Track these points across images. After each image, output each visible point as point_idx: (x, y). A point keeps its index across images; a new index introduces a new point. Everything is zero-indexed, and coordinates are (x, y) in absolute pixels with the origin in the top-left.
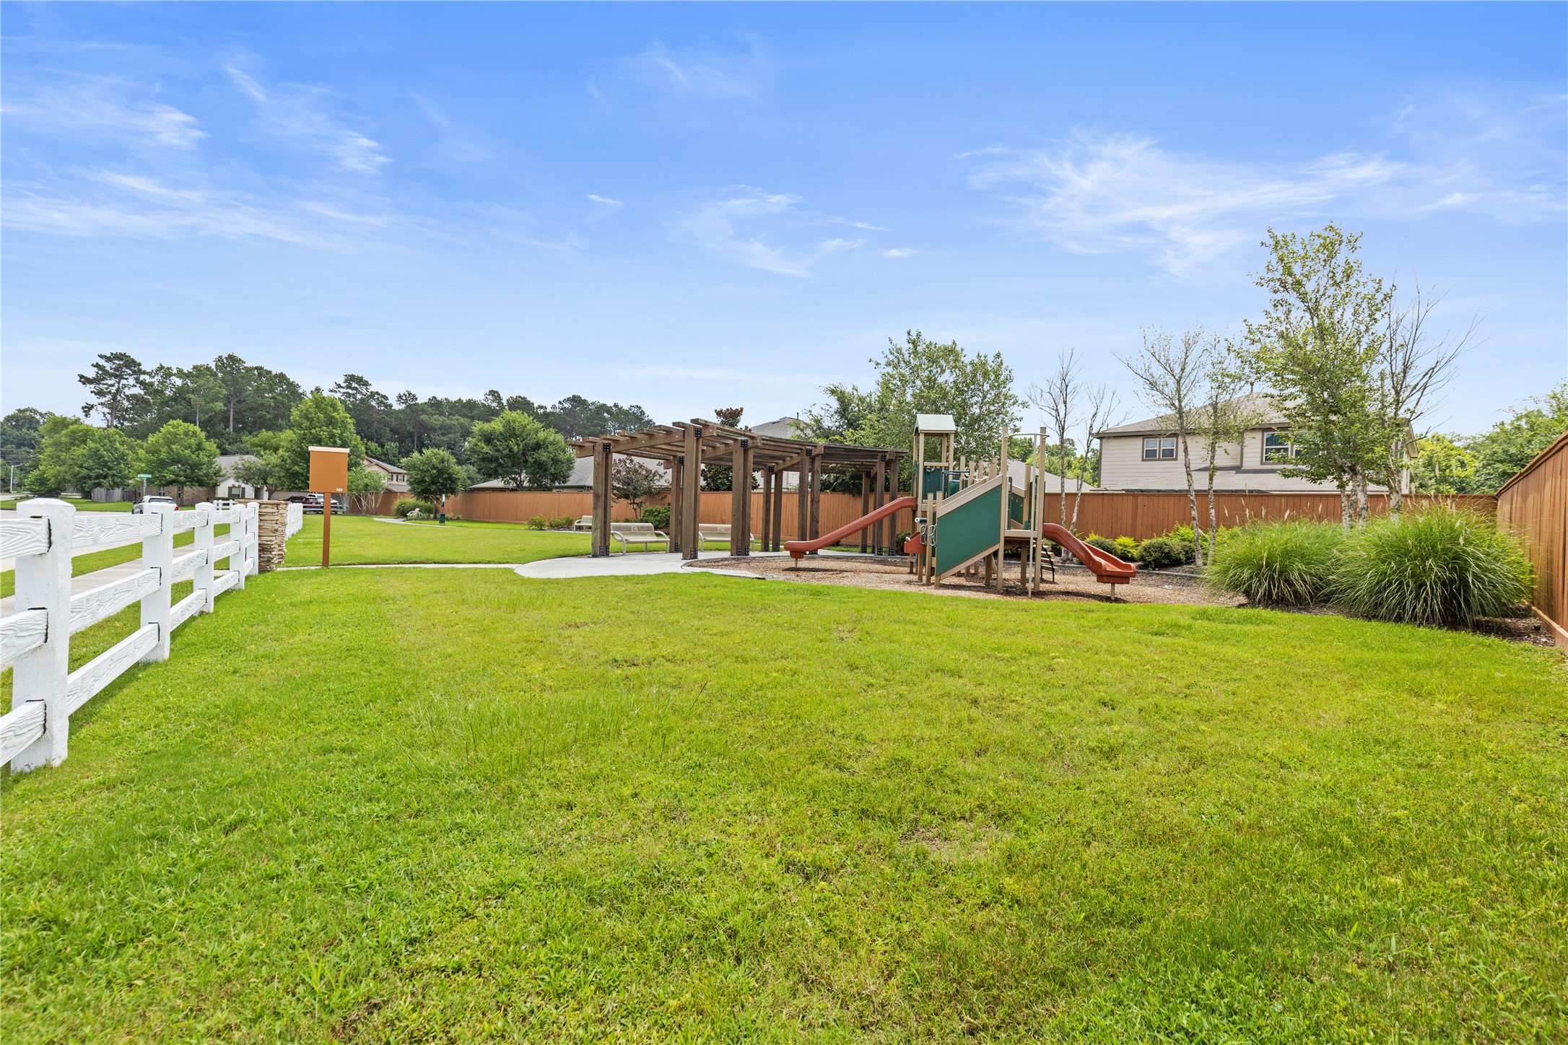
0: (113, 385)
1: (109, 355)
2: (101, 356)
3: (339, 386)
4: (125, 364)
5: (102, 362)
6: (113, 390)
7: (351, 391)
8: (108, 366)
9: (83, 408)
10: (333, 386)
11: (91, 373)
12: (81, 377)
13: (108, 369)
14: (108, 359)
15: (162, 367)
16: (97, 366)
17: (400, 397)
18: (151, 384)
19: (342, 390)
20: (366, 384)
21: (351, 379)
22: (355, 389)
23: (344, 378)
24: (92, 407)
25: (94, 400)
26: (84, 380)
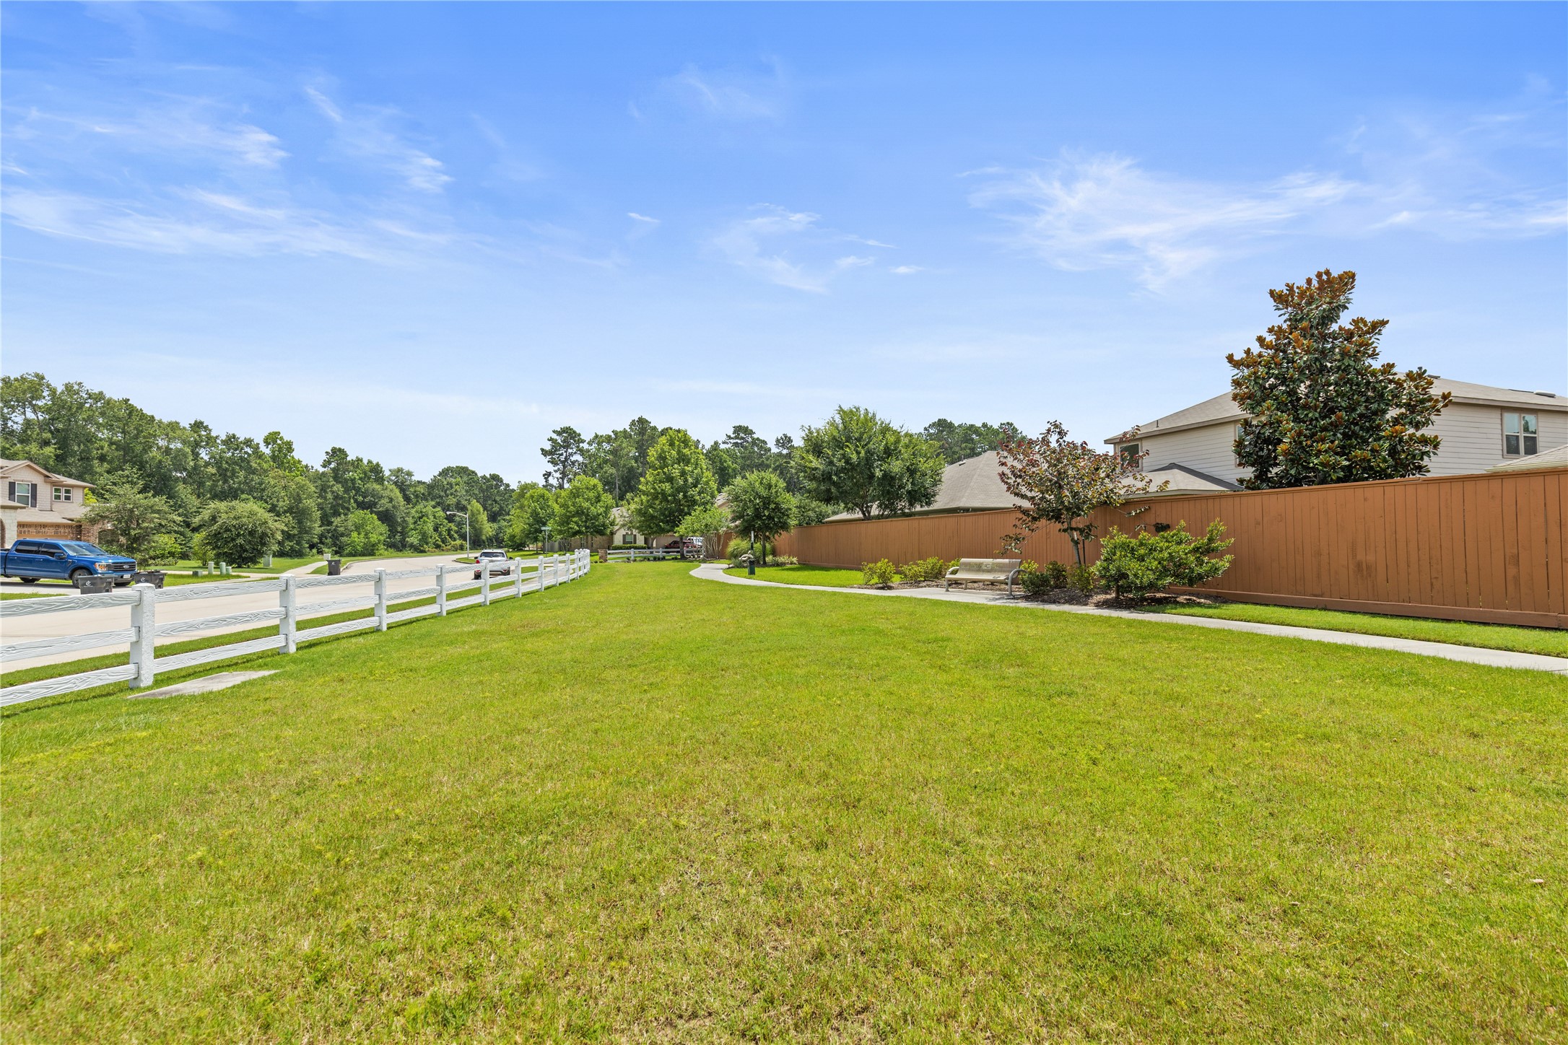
0: (562, 454)
1: (559, 430)
2: (554, 432)
3: (729, 437)
4: (569, 436)
5: (555, 436)
6: (562, 458)
7: (739, 441)
8: (559, 439)
9: (544, 475)
10: (724, 438)
11: (548, 446)
12: (542, 450)
13: (559, 441)
14: (558, 433)
15: (597, 436)
16: (551, 439)
17: (778, 441)
18: (588, 451)
19: (732, 441)
20: (752, 432)
21: (738, 429)
22: (742, 438)
23: (733, 429)
24: (550, 473)
25: (551, 468)
26: (544, 452)
